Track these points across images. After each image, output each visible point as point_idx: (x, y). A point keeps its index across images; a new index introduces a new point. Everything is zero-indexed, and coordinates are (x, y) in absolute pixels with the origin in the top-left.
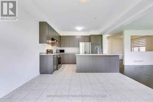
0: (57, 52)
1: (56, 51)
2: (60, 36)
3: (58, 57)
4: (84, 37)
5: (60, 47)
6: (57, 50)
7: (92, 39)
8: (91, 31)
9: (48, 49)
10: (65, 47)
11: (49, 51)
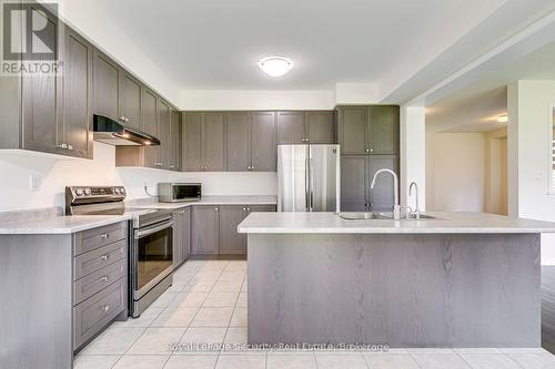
0: (160, 199)
1: (153, 191)
2: (180, 114)
3: (139, 234)
4: (306, 116)
5: (179, 170)
6: (160, 186)
7: (345, 131)
8: (338, 85)
9: (74, 187)
10: (205, 170)
11: (83, 196)
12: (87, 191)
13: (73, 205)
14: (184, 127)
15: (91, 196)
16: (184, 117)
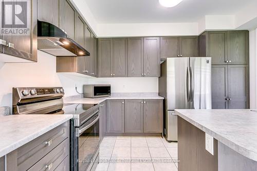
0: (85, 96)
1: (80, 90)
2: (97, 39)
5: (97, 76)
6: (84, 87)
7: (210, 46)
8: (206, 16)
9: (20, 89)
10: (113, 76)
11: (29, 96)
12: (33, 92)
13: (19, 104)
14: (100, 49)
15: (36, 96)
16: (100, 42)
